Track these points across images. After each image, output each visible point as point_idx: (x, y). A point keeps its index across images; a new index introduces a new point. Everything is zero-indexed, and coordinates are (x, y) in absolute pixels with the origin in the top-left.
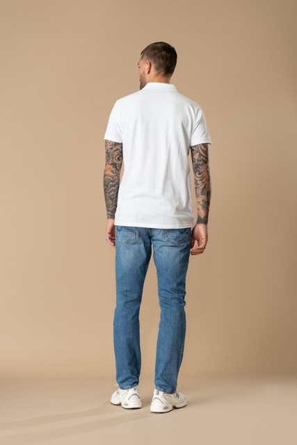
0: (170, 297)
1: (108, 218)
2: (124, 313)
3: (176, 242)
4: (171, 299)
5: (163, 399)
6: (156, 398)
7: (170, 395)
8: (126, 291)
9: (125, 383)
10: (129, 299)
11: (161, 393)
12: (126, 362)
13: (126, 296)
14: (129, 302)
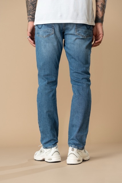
0: (81, 78)
1: (29, 21)
2: (47, 91)
3: (84, 35)
4: (82, 79)
5: (77, 154)
6: (71, 153)
7: (81, 151)
8: (47, 75)
9: (48, 144)
10: (50, 81)
11: (75, 149)
12: (49, 128)
13: (47, 79)
14: (50, 83)
